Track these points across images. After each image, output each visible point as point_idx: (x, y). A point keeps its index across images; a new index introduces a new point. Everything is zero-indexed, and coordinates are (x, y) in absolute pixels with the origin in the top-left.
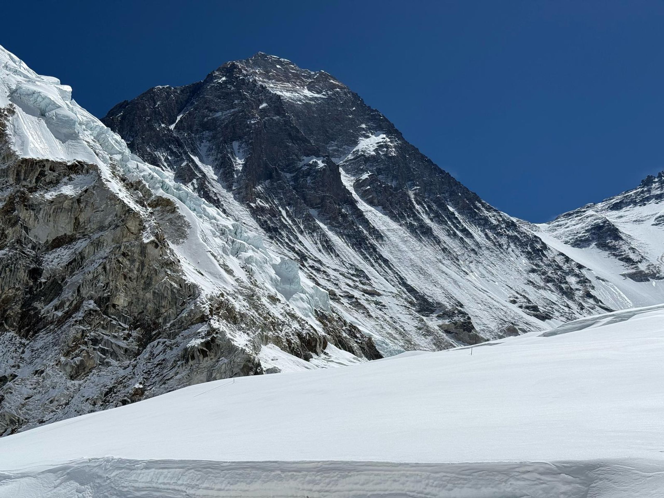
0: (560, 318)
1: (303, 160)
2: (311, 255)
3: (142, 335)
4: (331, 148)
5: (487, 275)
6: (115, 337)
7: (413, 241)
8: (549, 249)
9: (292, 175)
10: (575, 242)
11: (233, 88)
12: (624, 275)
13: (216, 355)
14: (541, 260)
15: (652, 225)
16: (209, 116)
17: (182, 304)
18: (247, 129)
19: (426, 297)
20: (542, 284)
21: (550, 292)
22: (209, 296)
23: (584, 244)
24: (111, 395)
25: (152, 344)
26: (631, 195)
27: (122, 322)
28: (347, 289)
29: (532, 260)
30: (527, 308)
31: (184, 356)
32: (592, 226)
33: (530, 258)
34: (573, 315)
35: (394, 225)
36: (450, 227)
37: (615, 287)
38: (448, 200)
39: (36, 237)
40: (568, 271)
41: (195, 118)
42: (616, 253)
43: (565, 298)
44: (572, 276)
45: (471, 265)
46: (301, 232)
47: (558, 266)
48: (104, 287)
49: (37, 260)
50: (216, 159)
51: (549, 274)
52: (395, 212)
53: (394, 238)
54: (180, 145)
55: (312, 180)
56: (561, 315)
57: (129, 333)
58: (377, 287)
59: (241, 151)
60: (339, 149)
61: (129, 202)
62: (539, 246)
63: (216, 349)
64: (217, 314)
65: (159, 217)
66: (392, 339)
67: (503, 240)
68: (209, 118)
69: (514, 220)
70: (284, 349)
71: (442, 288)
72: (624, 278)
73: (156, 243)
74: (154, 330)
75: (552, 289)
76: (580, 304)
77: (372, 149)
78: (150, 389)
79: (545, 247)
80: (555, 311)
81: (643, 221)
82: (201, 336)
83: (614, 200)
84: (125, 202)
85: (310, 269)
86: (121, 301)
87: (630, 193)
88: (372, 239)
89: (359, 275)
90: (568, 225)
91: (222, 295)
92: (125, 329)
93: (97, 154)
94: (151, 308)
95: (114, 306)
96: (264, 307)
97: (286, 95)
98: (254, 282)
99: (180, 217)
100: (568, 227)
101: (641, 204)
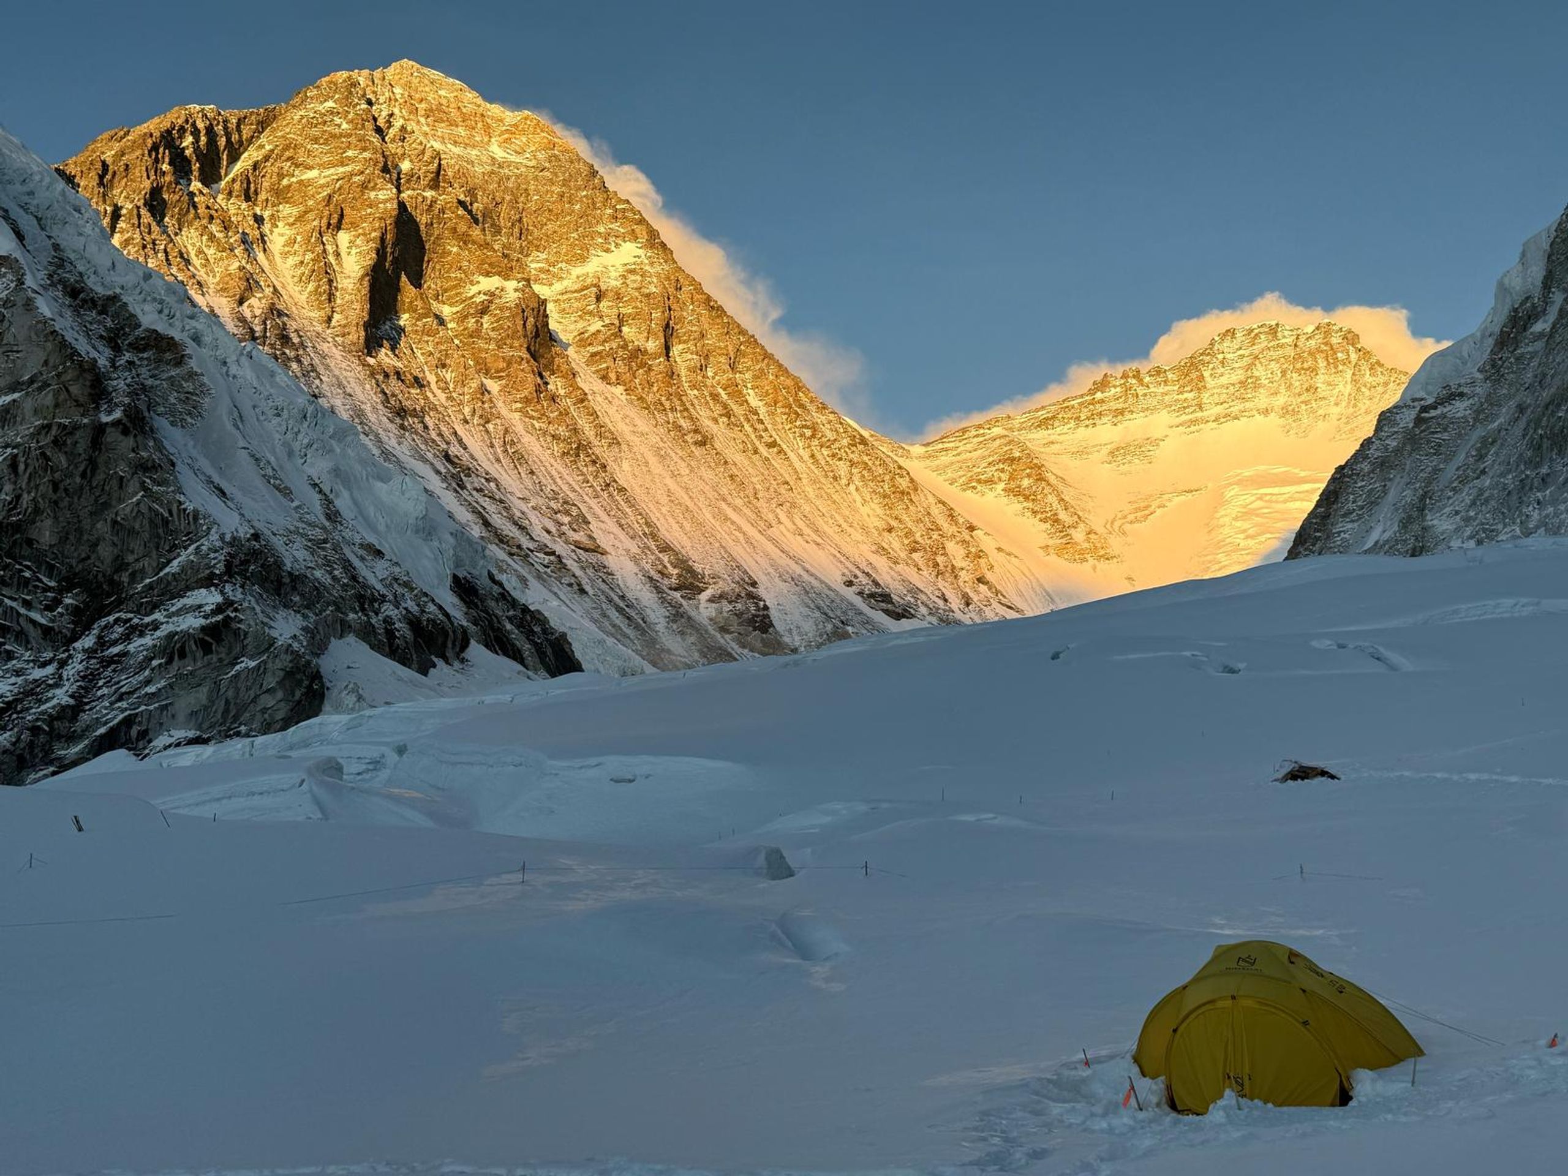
1: (478, 282)
2: (478, 467)
3: (82, 603)
4: (533, 265)
5: (807, 531)
6: (27, 603)
7: (676, 456)
8: (922, 492)
9: (455, 309)
10: (971, 480)
11: (345, 126)
12: (1046, 548)
13: (231, 653)
14: (907, 509)
15: (1102, 463)
16: (293, 176)
17: (171, 548)
18: (369, 211)
19: (690, 563)
20: (903, 555)
21: (915, 569)
22: (228, 538)
23: (984, 488)
24: (10, 716)
25: (103, 622)
26: (1073, 406)
27: (44, 576)
28: (546, 539)
29: (890, 509)
30: (872, 595)
31: (165, 650)
32: (1000, 455)
33: (887, 505)
35: (643, 424)
36: (748, 436)
38: (749, 385)
40: (950, 534)
41: (263, 176)
42: (1037, 507)
44: (957, 543)
45: (778, 510)
46: (465, 422)
47: (934, 522)
48: (10, 503)
50: (302, 262)
51: (918, 537)
53: (640, 448)
55: (492, 323)
57: (55, 598)
58: (604, 542)
59: (354, 251)
60: (551, 269)
61: (76, 340)
62: (904, 483)
63: (232, 640)
64: (243, 574)
65: (149, 371)
66: (619, 637)
67: (842, 468)
68: (294, 180)
69: (866, 434)
70: (376, 647)
71: (722, 548)
72: (1046, 554)
73: (124, 425)
74: (109, 596)
75: (920, 564)
76: (965, 596)
77: (613, 274)
78: (90, 709)
79: (915, 486)
80: (920, 604)
81: (1088, 454)
82: (202, 614)
83: (1042, 411)
84: (66, 338)
85: (474, 493)
86: (46, 534)
87: (1072, 403)
88: (600, 449)
89: (567, 513)
90: (959, 450)
91: (256, 536)
92: (48, 589)
93: (20, 236)
94: (106, 552)
95: (30, 542)
96: (347, 565)
97: (451, 152)
98: (333, 516)
99: (192, 375)
100: (958, 454)
101: (1087, 422)
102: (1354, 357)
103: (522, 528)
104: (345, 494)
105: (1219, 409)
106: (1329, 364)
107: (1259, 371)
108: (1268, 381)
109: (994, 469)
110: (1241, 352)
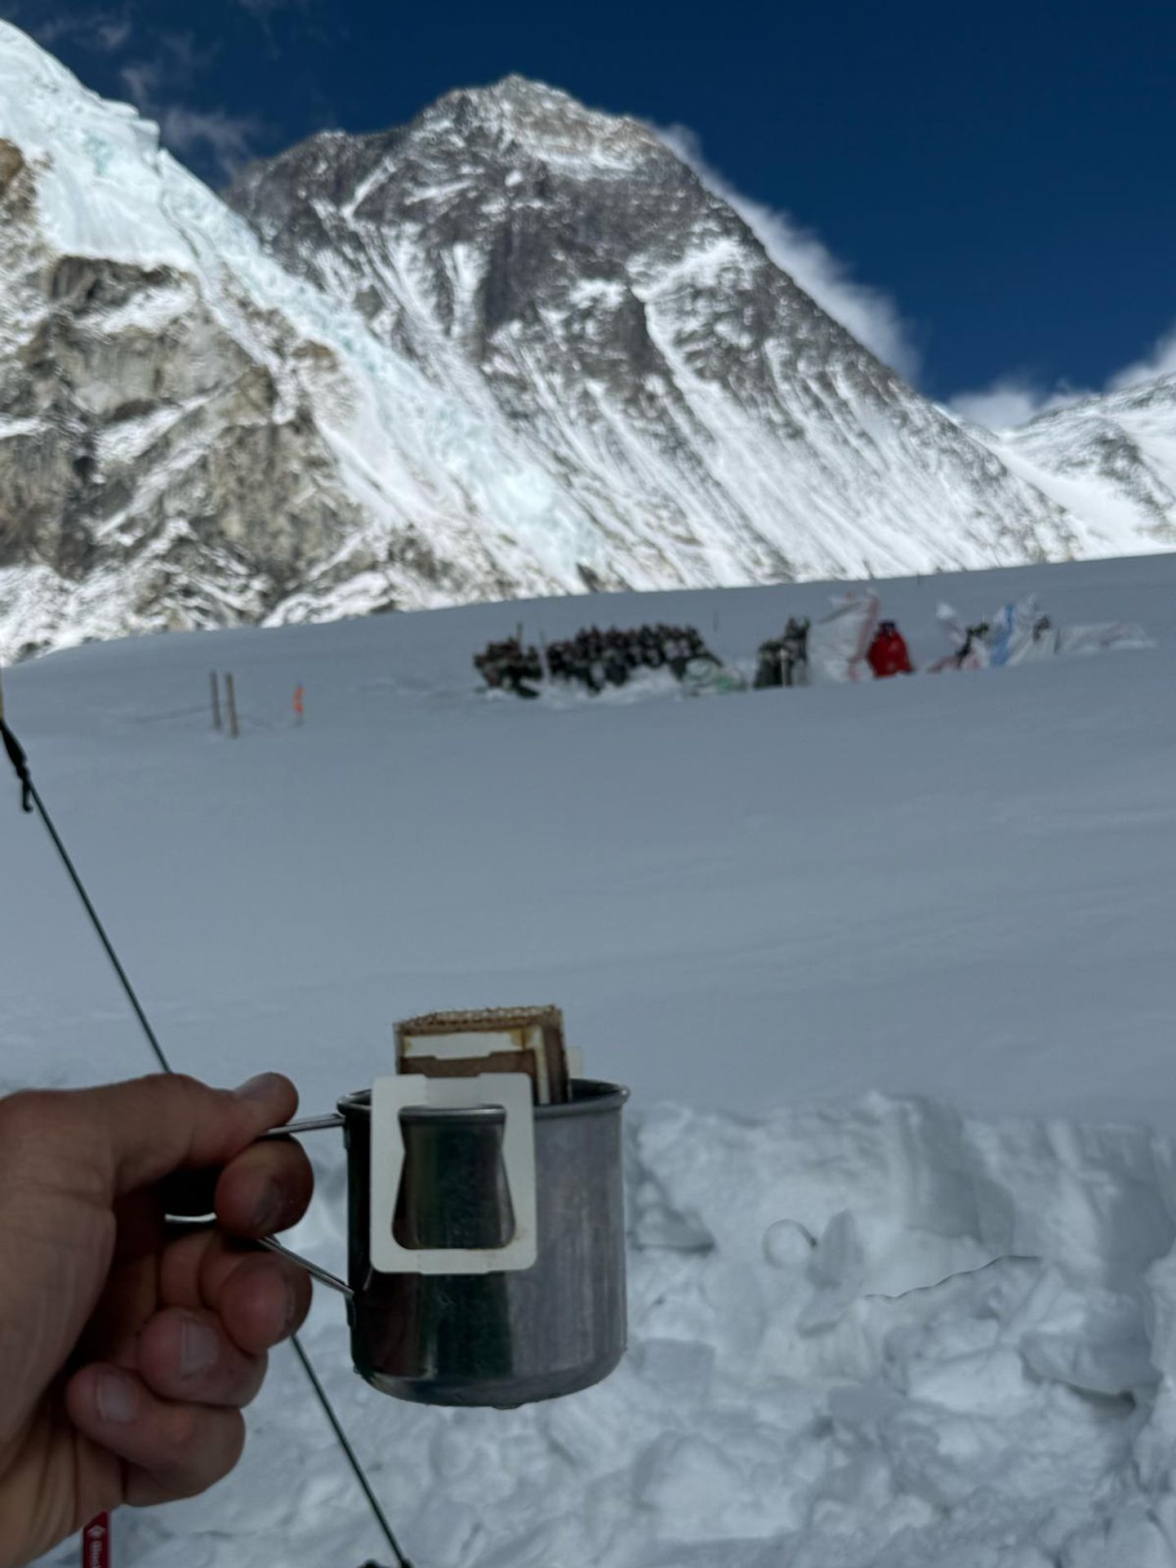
1: (583, 288)
2: (584, 465)
3: (268, 587)
4: (633, 269)
5: (896, 519)
6: (224, 589)
7: (769, 449)
8: (1012, 476)
9: (562, 316)
10: (1059, 464)
11: (459, 144)
14: (996, 495)
16: (415, 194)
17: (339, 537)
18: (483, 225)
22: (387, 528)
25: (286, 603)
28: (647, 532)
29: (980, 494)
33: (976, 490)
35: (737, 417)
36: (838, 428)
38: (840, 376)
39: (86, 399)
40: (1040, 517)
41: (388, 198)
44: (1047, 526)
45: (867, 500)
46: (572, 423)
47: (1024, 508)
48: (203, 500)
49: (89, 443)
50: (425, 278)
51: (1006, 521)
52: (743, 394)
53: (737, 443)
54: (359, 246)
55: (596, 328)
57: (246, 583)
58: (701, 533)
59: (469, 265)
60: (649, 271)
61: (251, 349)
64: (402, 560)
65: (309, 377)
67: (931, 456)
69: (955, 421)
71: (814, 537)
73: (296, 425)
74: (290, 580)
77: (709, 274)
79: (1004, 471)
82: (370, 597)
84: (243, 346)
85: (582, 491)
86: (234, 526)
88: (697, 444)
89: (666, 507)
90: (1051, 435)
91: (411, 526)
92: (237, 575)
93: (195, 252)
94: (285, 542)
95: (221, 533)
96: (487, 554)
97: (558, 162)
98: (472, 508)
99: (345, 381)
103: (626, 523)
104: (481, 488)
109: (1086, 451)
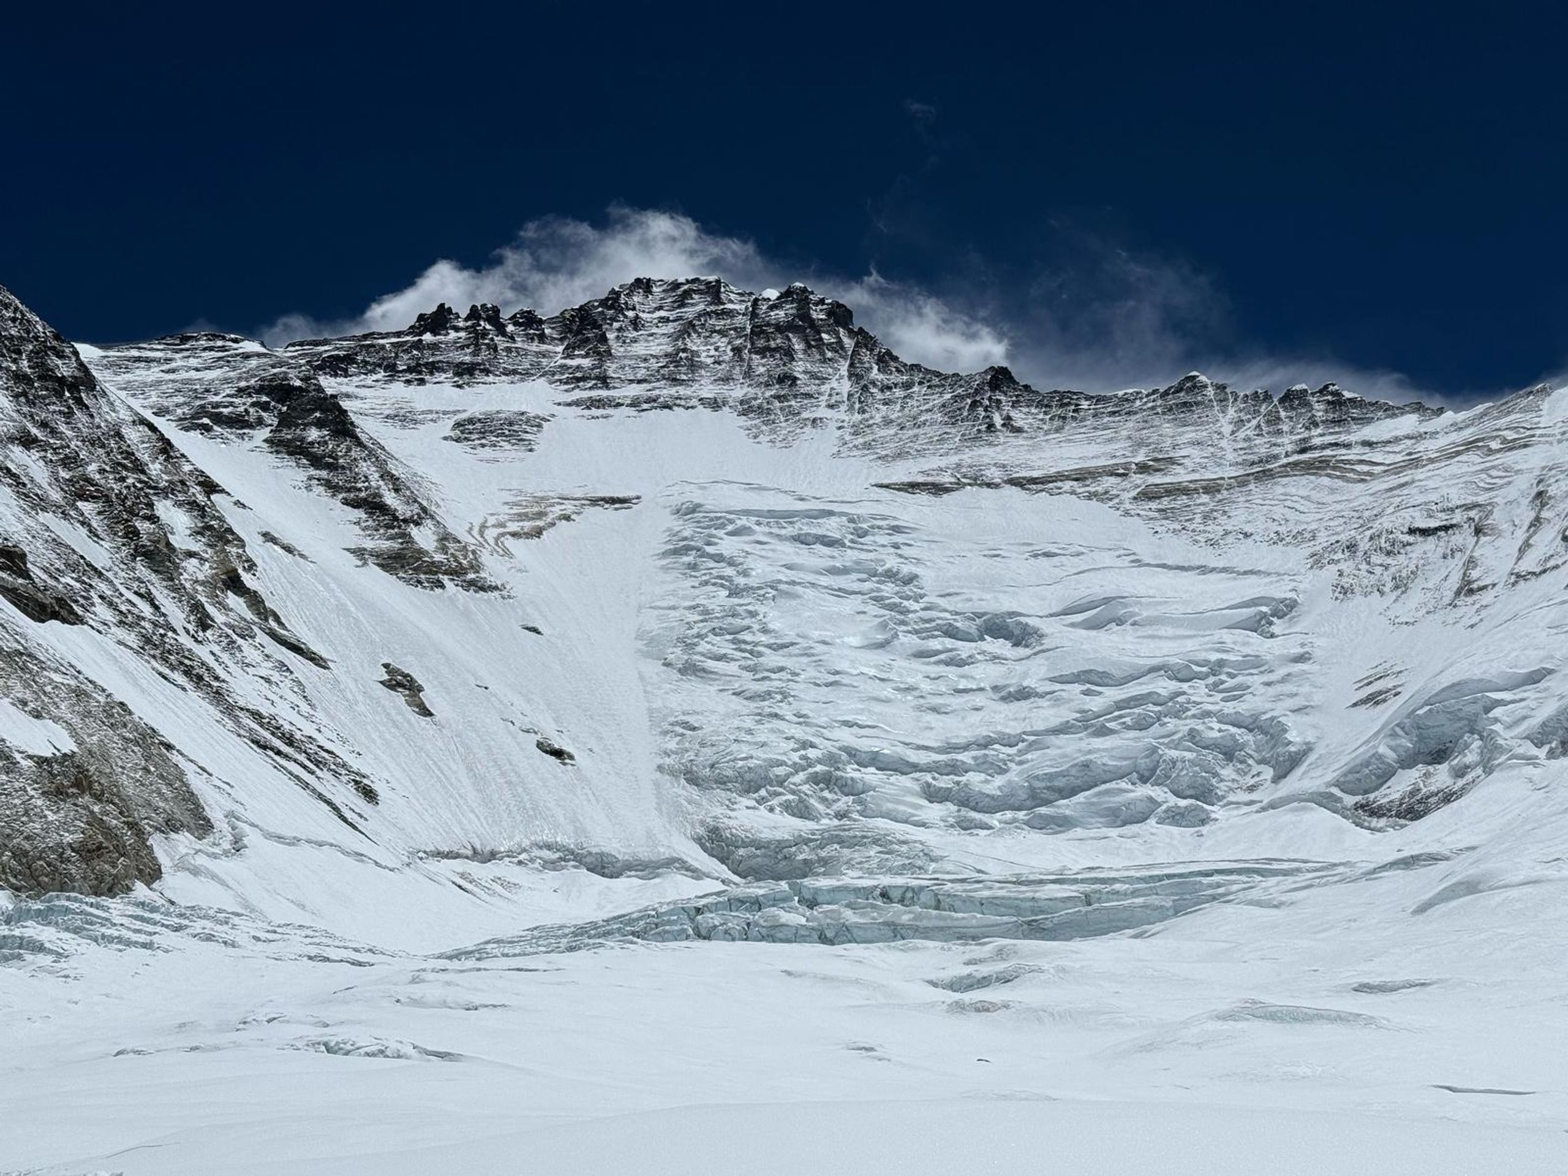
0: (114, 629)
8: (104, 394)
10: (196, 416)
12: (359, 553)
14: (69, 415)
15: (445, 438)
20: (56, 495)
21: (83, 531)
23: (226, 432)
26: (383, 347)
29: (31, 403)
32: (262, 379)
33: (24, 394)
34: (170, 634)
37: (328, 580)
40: (163, 484)
42: (338, 479)
43: (142, 569)
44: (179, 504)
47: (129, 454)
51: (91, 471)
56: (121, 622)
72: (360, 563)
75: (94, 524)
76: (197, 608)
81: (416, 422)
83: (326, 348)
87: (381, 341)
90: (173, 365)
100: (173, 371)
101: (409, 376)
102: (848, 343)
105: (635, 390)
106: (809, 346)
107: (694, 343)
108: (712, 360)
109: (250, 400)
110: (662, 313)
